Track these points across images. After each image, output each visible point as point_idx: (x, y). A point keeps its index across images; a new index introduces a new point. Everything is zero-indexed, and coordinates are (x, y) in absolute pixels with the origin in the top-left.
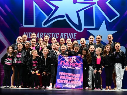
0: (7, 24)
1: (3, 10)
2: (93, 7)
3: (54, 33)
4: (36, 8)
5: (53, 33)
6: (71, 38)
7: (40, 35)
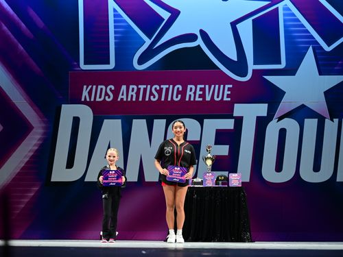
0: (34, 64)
1: (23, 24)
2: (277, 8)
3: (167, 86)
4: (115, 16)
5: (164, 87)
6: (216, 99)
7: (128, 93)
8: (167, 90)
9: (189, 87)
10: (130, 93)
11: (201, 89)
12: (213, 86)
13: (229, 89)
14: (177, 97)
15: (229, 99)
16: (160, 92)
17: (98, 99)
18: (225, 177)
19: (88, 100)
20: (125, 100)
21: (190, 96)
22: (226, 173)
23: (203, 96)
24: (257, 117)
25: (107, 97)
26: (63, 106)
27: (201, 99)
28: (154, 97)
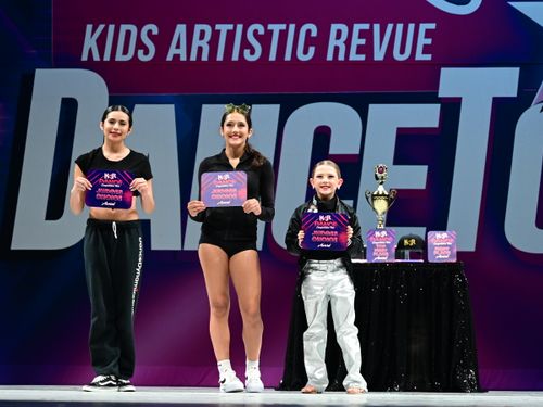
3: (283, 27)
5: (276, 28)
6: (397, 56)
7: (191, 43)
8: (283, 35)
9: (334, 27)
10: (196, 42)
11: (362, 34)
12: (390, 27)
13: (428, 34)
14: (305, 52)
15: (428, 57)
16: (265, 40)
17: (119, 57)
18: (418, 240)
19: (96, 57)
20: (183, 58)
21: (337, 49)
22: (420, 231)
23: (367, 49)
24: (495, 99)
25: (141, 52)
26: (38, 71)
27: (362, 57)
28: (252, 52)
